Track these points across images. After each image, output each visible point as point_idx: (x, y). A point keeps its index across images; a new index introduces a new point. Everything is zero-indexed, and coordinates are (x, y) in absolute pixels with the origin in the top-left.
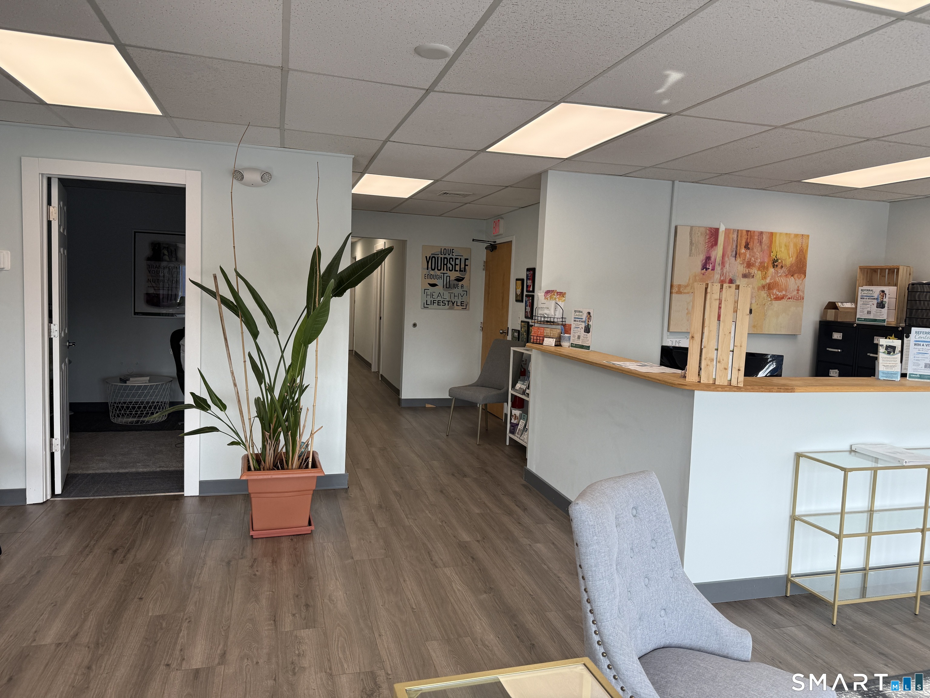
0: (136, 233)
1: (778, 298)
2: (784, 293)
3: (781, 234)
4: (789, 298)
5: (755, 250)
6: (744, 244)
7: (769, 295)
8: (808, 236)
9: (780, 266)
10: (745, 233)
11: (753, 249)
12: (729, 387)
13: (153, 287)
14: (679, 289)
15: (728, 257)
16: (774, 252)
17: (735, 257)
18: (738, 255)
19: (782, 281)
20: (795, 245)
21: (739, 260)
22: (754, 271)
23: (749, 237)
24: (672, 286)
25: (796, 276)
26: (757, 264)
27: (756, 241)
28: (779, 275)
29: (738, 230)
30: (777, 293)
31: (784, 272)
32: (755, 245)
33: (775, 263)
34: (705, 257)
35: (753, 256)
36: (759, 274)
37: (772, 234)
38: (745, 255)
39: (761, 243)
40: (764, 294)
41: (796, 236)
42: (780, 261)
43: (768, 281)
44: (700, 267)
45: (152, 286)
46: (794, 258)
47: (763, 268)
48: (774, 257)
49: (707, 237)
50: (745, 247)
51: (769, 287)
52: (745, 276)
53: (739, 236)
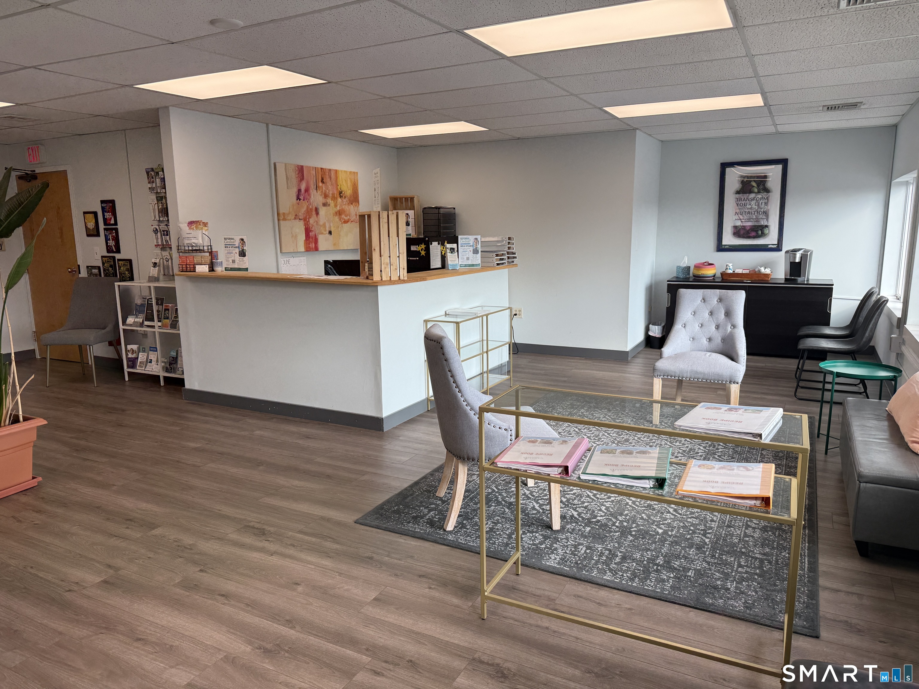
1: (346, 222)
2: (348, 217)
3: (341, 171)
4: (352, 221)
5: (328, 184)
6: (320, 179)
7: (340, 220)
8: (357, 173)
9: (343, 197)
10: (320, 170)
11: (326, 183)
12: (400, 281)
14: (284, 216)
15: (312, 189)
16: (339, 186)
17: (317, 189)
18: (318, 188)
19: (346, 208)
20: (351, 181)
21: (319, 192)
22: (329, 201)
23: (323, 173)
24: (278, 214)
25: (354, 204)
26: (330, 195)
27: (327, 177)
28: (344, 203)
29: (315, 168)
30: (345, 218)
31: (347, 201)
32: (327, 179)
33: (341, 194)
34: (297, 189)
35: (327, 189)
36: (332, 203)
37: (336, 171)
38: (322, 188)
39: (330, 178)
40: (337, 218)
41: (350, 172)
42: (343, 193)
43: (338, 208)
44: (295, 198)
46: (351, 190)
47: (334, 198)
48: (340, 189)
49: (297, 172)
50: (321, 182)
51: (339, 213)
52: (324, 205)
53: (317, 172)
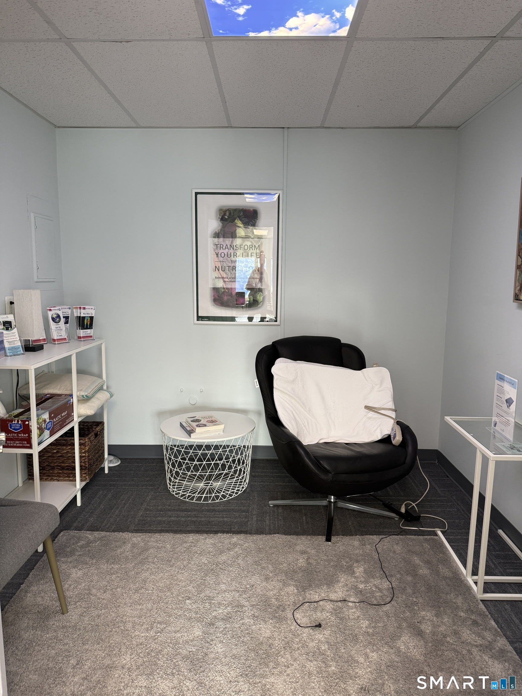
0: (198, 195)
13: (223, 278)
45: (220, 277)
